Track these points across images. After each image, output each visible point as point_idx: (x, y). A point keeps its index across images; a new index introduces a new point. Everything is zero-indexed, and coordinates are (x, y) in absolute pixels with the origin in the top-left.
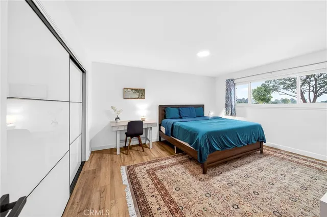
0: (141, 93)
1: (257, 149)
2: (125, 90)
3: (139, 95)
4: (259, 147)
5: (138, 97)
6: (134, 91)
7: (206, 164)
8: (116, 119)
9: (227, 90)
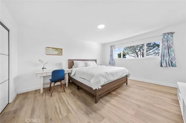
0: (60, 51)
1: (124, 83)
2: (48, 48)
3: (58, 52)
4: (126, 81)
5: (57, 54)
6: (54, 50)
7: (98, 96)
8: (43, 68)
9: (111, 51)
